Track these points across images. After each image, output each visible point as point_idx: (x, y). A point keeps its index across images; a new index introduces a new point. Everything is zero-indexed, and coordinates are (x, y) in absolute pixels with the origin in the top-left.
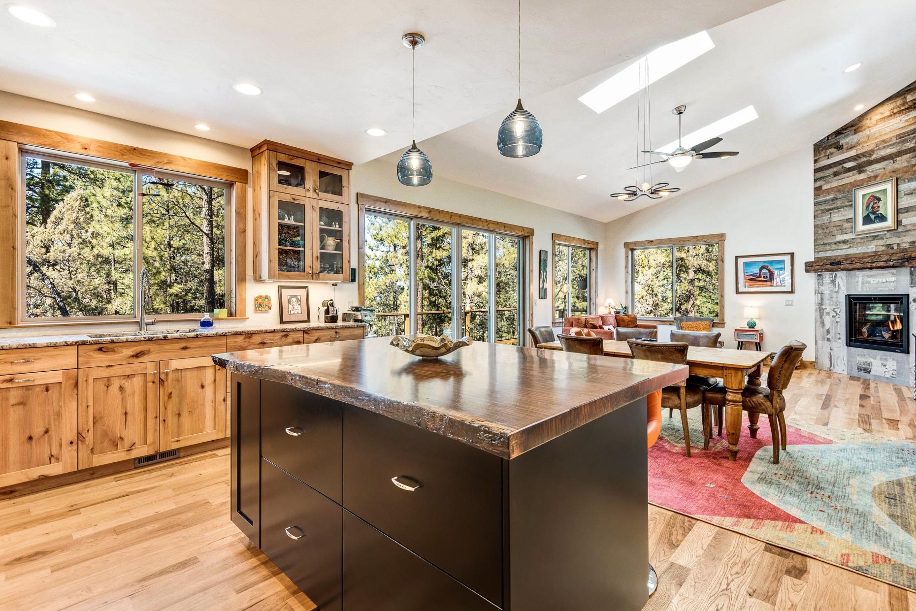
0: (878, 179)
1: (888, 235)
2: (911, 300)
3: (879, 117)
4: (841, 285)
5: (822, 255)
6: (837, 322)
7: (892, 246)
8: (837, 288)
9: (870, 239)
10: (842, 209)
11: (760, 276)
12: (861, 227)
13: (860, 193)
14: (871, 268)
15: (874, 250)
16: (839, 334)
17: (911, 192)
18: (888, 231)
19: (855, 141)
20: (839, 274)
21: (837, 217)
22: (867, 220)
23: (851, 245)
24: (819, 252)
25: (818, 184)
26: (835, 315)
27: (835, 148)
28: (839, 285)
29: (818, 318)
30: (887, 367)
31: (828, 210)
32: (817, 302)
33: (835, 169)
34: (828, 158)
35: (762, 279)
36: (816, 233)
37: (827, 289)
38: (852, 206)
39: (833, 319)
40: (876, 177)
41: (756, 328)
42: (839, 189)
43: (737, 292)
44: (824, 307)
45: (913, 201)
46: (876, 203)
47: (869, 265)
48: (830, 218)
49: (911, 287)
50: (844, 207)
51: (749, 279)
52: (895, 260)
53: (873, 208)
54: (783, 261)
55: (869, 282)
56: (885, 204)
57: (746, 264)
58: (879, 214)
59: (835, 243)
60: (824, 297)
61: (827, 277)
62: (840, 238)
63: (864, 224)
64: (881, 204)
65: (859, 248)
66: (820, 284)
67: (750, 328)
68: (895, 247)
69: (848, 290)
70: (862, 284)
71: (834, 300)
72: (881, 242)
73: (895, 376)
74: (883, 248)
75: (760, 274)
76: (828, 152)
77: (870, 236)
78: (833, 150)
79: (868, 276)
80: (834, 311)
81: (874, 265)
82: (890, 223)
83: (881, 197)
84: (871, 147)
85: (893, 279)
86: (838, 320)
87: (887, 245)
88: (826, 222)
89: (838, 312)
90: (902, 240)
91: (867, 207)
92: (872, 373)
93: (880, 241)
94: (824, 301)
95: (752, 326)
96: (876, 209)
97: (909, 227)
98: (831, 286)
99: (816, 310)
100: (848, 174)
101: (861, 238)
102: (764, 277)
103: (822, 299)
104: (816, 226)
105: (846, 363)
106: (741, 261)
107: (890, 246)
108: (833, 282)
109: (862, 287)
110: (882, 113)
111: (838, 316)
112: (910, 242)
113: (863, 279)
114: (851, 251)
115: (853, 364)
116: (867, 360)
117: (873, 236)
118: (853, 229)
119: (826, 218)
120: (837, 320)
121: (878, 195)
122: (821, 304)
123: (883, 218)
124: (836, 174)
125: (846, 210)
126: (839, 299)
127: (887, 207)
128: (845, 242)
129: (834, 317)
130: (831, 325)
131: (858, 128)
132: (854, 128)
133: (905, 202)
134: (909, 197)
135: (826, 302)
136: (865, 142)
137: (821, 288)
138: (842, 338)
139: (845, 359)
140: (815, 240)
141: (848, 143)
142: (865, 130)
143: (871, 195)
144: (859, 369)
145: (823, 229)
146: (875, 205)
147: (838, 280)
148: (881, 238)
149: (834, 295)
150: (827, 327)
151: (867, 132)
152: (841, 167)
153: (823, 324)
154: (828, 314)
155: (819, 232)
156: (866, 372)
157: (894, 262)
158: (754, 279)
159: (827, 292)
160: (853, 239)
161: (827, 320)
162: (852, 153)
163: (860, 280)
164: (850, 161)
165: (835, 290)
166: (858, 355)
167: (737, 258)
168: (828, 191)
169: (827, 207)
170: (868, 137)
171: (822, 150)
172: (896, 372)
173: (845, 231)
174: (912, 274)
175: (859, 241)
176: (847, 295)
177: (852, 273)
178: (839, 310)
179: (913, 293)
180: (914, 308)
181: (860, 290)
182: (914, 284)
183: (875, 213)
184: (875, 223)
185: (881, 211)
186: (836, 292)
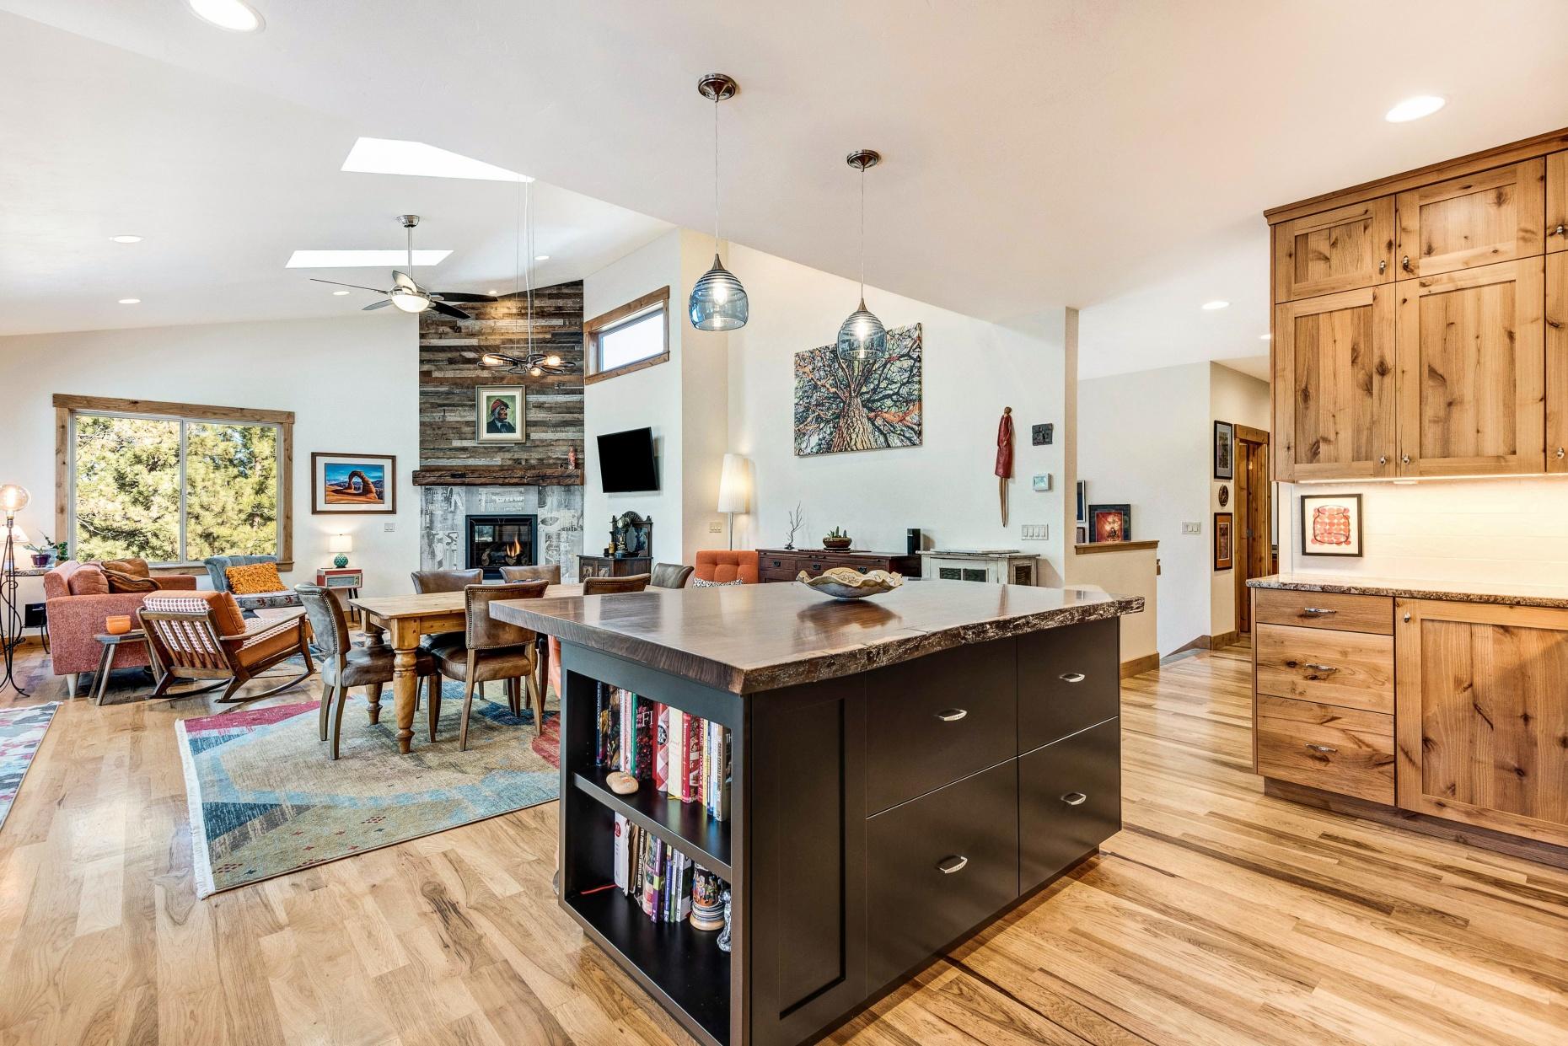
0: (505, 382)
1: (516, 448)
2: (539, 520)
3: (506, 311)
4: (459, 504)
5: (432, 462)
6: (453, 551)
8: (453, 508)
9: (496, 450)
10: (460, 408)
11: (350, 487)
12: (485, 435)
13: (485, 394)
14: (502, 485)
15: (499, 463)
16: (455, 565)
17: (539, 405)
18: (516, 443)
19: (477, 328)
20: (456, 489)
21: (452, 417)
22: (492, 428)
23: (472, 455)
24: (427, 458)
25: (426, 367)
26: (450, 541)
27: (450, 328)
28: (456, 503)
29: (426, 548)
31: (440, 405)
32: (424, 525)
33: (449, 355)
34: (440, 338)
35: (353, 491)
36: (422, 433)
37: (438, 508)
38: (474, 406)
39: (448, 547)
40: (502, 379)
41: (349, 567)
42: (456, 383)
43: (315, 511)
44: (434, 532)
45: (540, 415)
46: (503, 409)
47: (500, 481)
48: (444, 416)
49: (539, 507)
50: (462, 406)
51: (333, 491)
53: (499, 414)
54: (381, 468)
55: (494, 501)
56: (514, 412)
57: (329, 468)
58: (506, 422)
59: (450, 449)
60: (434, 519)
61: (439, 493)
62: (457, 443)
63: (488, 432)
64: (508, 411)
65: (482, 459)
66: (429, 501)
67: (339, 567)
68: (523, 463)
69: (467, 509)
70: (486, 502)
71: (449, 522)
72: (508, 455)
74: (510, 462)
75: (349, 484)
76: (441, 329)
77: (496, 447)
78: (447, 329)
79: (493, 494)
80: (448, 536)
81: (507, 481)
82: (518, 435)
83: (509, 403)
84: (497, 343)
85: (521, 498)
86: (454, 547)
87: (514, 459)
88: (437, 420)
89: (455, 538)
90: (531, 456)
91: (493, 412)
93: (507, 453)
94: (435, 524)
95: (341, 563)
96: (503, 416)
97: (537, 443)
98: (444, 504)
99: (423, 536)
100: (467, 366)
101: (485, 448)
102: (355, 489)
103: (432, 522)
104: (422, 424)
106: (321, 461)
107: (518, 461)
108: (448, 499)
109: (486, 506)
110: (509, 308)
111: (454, 542)
112: (539, 459)
113: (486, 497)
114: (471, 462)
117: (499, 447)
118: (474, 435)
119: (437, 416)
121: (505, 400)
122: (430, 527)
123: (511, 429)
124: (451, 361)
125: (465, 411)
126: (455, 522)
127: (516, 416)
128: (464, 449)
129: (448, 544)
130: (445, 554)
131: (481, 314)
132: (477, 312)
133: (535, 415)
134: (537, 410)
135: (438, 525)
136: (489, 334)
137: (431, 507)
140: (422, 442)
141: (467, 328)
142: (489, 319)
143: (496, 399)
145: (434, 429)
146: (502, 412)
147: (455, 497)
148: (508, 451)
149: (450, 516)
150: (438, 558)
151: (491, 323)
152: (458, 354)
153: (433, 554)
154: (440, 540)
155: (428, 432)
157: (530, 479)
158: (341, 491)
159: (438, 513)
160: (474, 447)
161: (439, 549)
162: (474, 342)
163: (484, 498)
164: (471, 351)
165: (450, 510)
167: (314, 455)
168: (441, 381)
169: (438, 401)
170: (493, 329)
171: (432, 324)
173: (463, 436)
174: (540, 493)
175: (481, 450)
176: (467, 516)
177: (474, 488)
178: (456, 535)
179: (542, 513)
180: (542, 530)
181: (483, 510)
182: (542, 503)
183: (501, 420)
184: (501, 432)
185: (509, 420)
186: (451, 512)
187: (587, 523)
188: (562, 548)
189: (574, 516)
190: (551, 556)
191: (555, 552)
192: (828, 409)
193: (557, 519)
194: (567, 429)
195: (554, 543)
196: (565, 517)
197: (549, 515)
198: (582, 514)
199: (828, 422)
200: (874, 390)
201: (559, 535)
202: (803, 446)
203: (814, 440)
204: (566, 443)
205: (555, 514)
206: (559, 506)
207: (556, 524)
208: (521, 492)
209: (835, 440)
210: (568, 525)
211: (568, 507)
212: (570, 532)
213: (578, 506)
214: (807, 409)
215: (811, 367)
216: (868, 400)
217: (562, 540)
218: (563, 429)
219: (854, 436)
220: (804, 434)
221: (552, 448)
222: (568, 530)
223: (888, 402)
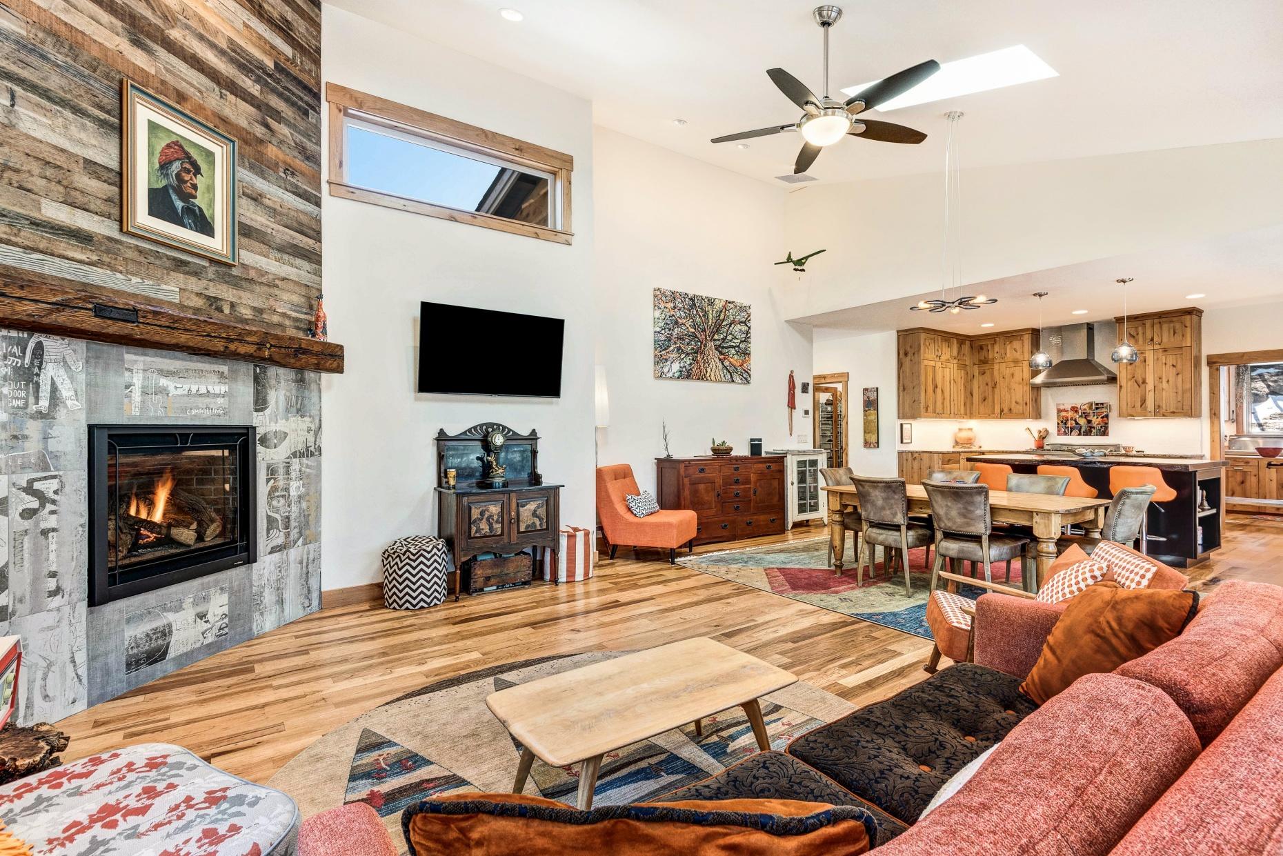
1: (211, 271)
2: (257, 437)
4: (66, 391)
6: (45, 533)
7: (219, 303)
8: (44, 403)
9: (168, 264)
10: (68, 113)
12: (140, 216)
13: (141, 108)
15: (176, 299)
16: (53, 575)
17: (254, 195)
18: (213, 261)
20: (53, 345)
21: (43, 127)
22: (160, 205)
23: (106, 259)
26: (35, 504)
28: (54, 389)
30: (209, 617)
39: (27, 524)
45: (259, 218)
46: (188, 172)
49: (257, 410)
50: (77, 110)
52: (275, 346)
53: (179, 178)
55: (163, 391)
56: (211, 189)
58: (194, 205)
59: (35, 224)
63: (150, 212)
64: (200, 181)
65: (135, 280)
68: (227, 311)
69: (91, 407)
70: (144, 393)
71: (32, 447)
72: (194, 284)
73: (226, 630)
77: (168, 258)
80: (29, 490)
82: (217, 244)
83: (203, 165)
85: (223, 388)
86: (52, 522)
87: (208, 298)
89: (51, 495)
90: (240, 298)
91: (163, 166)
92: (171, 654)
93: (193, 280)
96: (188, 188)
97: (252, 274)
101: (139, 250)
105: (83, 671)
107: (213, 301)
108: (26, 377)
109: (143, 402)
111: (49, 507)
112: (254, 309)
113: (145, 379)
115: (112, 659)
116: (155, 624)
117: (175, 259)
118: (113, 207)
120: (44, 525)
121: (192, 152)
123: (204, 225)
125: (83, 127)
126: (53, 445)
127: (216, 202)
129: (28, 514)
138: (67, 585)
139: (81, 658)
143: (174, 138)
144: (133, 664)
146: (187, 177)
147: (50, 372)
149: (33, 428)
156: (156, 661)
157: (273, 349)
160: (110, 239)
163: (137, 380)
165: (33, 408)
166: (128, 621)
172: (226, 620)
173: (80, 199)
174: (257, 380)
175: (130, 254)
176: (91, 429)
177: (112, 351)
178: (54, 484)
179: (263, 423)
180: (264, 457)
181: (136, 412)
182: (260, 403)
183: (186, 197)
184: (181, 223)
185: (200, 201)
186: (40, 415)
187: (326, 441)
188: (293, 493)
189: (309, 430)
190: (277, 510)
191: (282, 501)
192: (688, 344)
193: (286, 434)
194: (298, 262)
195: (281, 484)
196: (295, 430)
197: (273, 427)
198: (320, 427)
199: (688, 354)
200: (724, 340)
201: (288, 467)
202: (665, 370)
203: (676, 367)
204: (297, 289)
205: (281, 426)
206: (287, 410)
207: (286, 443)
208: (222, 375)
209: (694, 370)
210: (301, 447)
211: (301, 411)
212: (304, 460)
213: (314, 412)
214: (669, 339)
215: (672, 305)
216: (719, 346)
217: (293, 475)
218: (292, 259)
219: (709, 370)
220: (666, 360)
221: (276, 291)
222: (301, 455)
223: (733, 351)
